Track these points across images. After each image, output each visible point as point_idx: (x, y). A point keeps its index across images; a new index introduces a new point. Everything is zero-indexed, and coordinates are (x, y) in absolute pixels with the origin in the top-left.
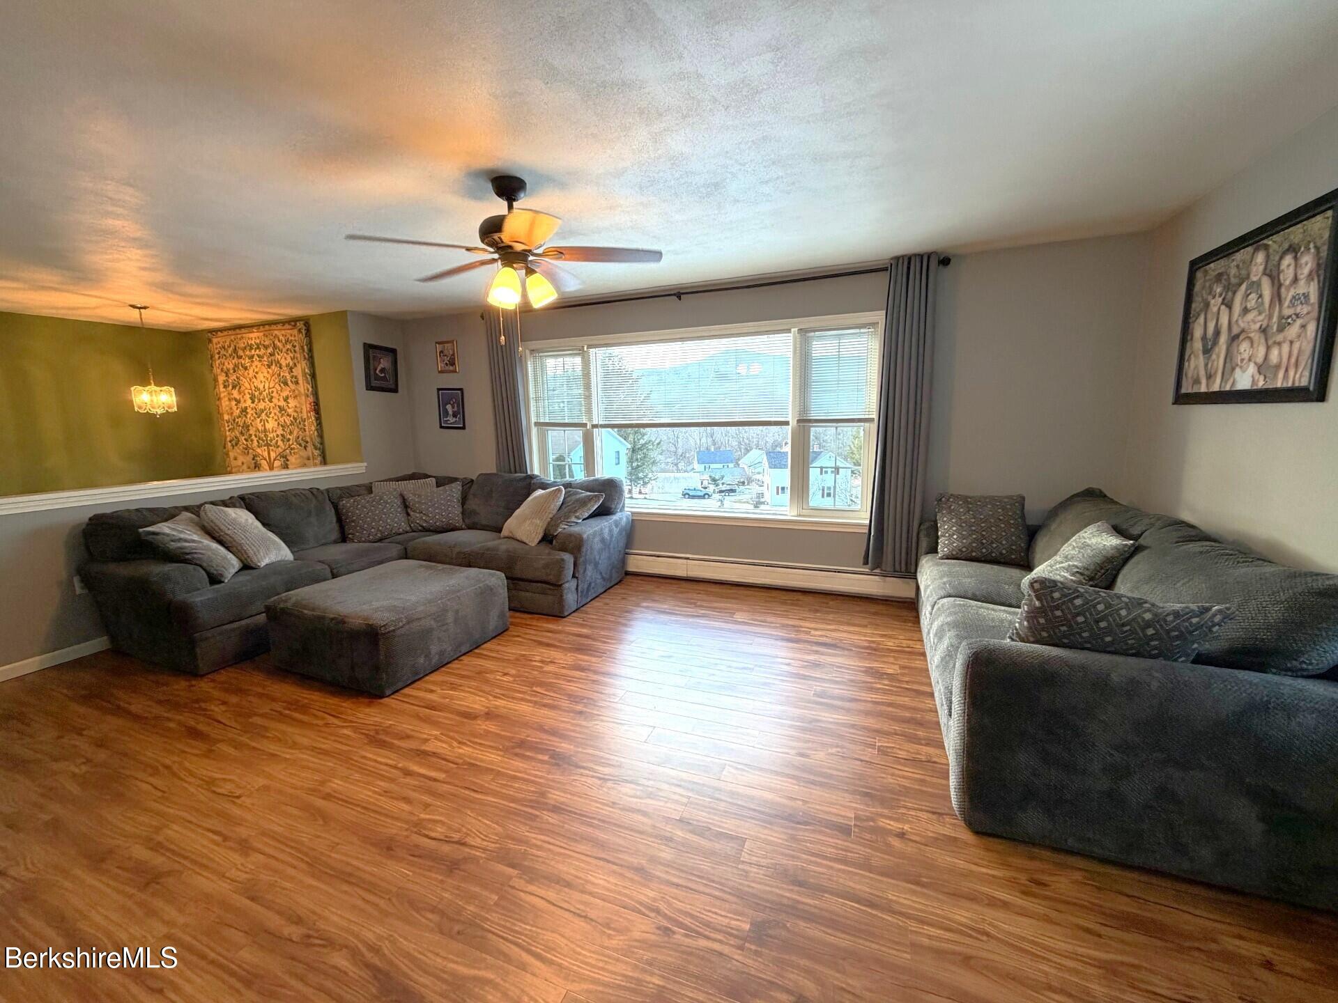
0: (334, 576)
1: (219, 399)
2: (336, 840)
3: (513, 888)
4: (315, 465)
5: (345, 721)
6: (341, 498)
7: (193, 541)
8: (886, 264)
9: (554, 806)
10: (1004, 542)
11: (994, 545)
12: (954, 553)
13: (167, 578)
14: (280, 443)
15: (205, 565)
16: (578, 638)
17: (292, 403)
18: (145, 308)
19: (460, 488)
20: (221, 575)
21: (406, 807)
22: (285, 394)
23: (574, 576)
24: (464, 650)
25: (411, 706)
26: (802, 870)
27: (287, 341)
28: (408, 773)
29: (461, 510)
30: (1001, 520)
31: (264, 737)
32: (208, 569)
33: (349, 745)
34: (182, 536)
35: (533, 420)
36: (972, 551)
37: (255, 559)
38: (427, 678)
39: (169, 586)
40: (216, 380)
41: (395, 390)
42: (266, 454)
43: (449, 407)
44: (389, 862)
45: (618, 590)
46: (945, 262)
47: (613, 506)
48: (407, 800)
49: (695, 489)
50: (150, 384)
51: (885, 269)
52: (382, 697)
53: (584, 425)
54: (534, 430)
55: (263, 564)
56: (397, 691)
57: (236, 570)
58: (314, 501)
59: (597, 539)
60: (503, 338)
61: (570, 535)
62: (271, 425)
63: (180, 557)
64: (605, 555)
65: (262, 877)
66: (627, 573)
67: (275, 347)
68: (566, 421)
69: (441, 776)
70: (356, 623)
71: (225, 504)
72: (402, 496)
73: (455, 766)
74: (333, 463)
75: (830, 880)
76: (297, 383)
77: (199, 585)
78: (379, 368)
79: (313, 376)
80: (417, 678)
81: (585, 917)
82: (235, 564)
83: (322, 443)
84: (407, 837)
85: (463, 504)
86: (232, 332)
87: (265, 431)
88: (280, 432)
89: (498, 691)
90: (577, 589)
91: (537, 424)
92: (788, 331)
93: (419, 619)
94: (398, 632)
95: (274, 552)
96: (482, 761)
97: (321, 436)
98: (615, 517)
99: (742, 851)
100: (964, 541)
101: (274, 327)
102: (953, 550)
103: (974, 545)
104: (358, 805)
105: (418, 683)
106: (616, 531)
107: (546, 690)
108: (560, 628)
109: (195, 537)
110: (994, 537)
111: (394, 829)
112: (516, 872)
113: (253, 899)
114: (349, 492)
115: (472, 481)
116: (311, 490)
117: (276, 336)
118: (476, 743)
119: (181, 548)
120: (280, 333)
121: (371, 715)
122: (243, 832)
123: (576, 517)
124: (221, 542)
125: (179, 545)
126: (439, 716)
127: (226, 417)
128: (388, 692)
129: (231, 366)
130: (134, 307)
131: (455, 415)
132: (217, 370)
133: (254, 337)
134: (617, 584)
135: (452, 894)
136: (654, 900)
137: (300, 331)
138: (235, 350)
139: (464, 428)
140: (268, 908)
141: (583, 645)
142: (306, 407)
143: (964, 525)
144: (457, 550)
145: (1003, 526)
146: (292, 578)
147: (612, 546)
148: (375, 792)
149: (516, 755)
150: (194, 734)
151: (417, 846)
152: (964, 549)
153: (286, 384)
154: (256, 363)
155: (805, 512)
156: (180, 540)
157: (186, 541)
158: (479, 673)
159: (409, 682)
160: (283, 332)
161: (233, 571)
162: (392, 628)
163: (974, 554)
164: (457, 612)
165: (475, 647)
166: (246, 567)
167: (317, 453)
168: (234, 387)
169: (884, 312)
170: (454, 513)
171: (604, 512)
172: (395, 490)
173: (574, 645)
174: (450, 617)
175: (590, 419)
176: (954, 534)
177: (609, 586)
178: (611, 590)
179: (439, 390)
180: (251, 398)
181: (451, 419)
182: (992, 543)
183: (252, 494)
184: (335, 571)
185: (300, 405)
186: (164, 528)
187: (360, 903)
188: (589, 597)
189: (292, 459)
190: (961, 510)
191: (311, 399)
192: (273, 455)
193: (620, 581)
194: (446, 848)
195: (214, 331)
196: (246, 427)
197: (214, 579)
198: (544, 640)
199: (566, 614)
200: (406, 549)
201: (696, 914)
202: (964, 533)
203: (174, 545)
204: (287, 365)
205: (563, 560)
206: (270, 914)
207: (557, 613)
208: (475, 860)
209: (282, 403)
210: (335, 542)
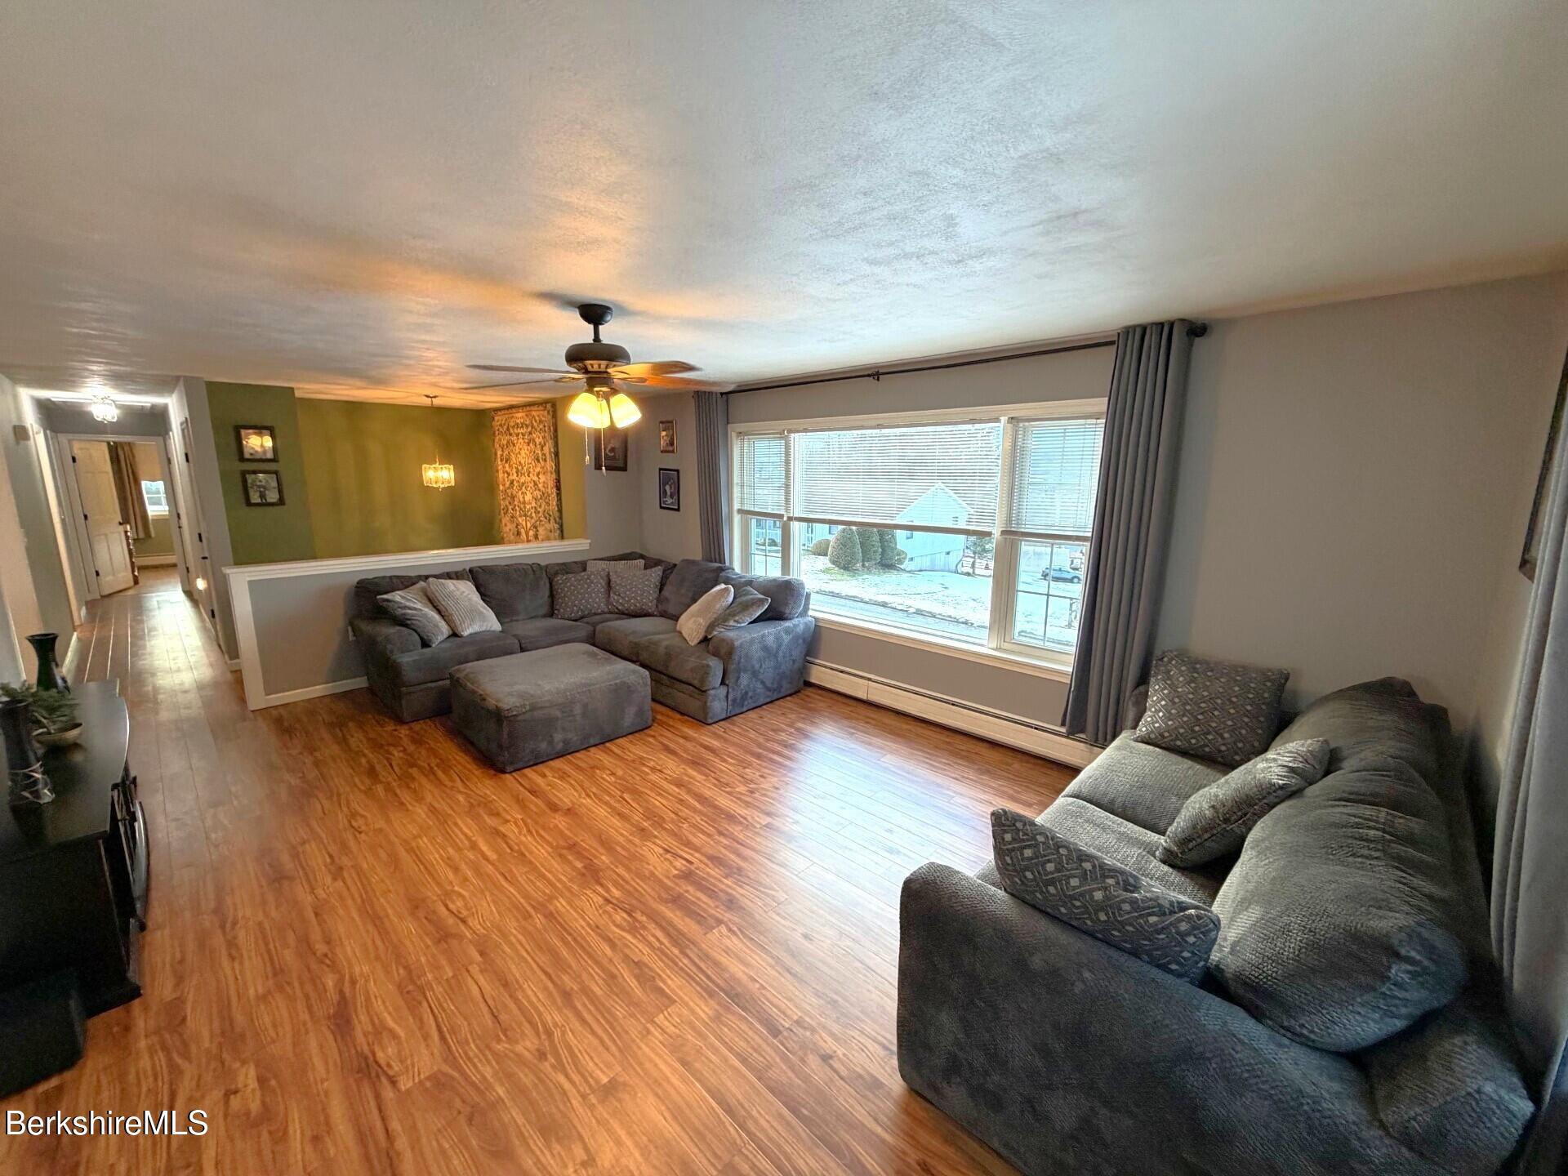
0: (523, 650)
1: (497, 471)
2: (391, 888)
3: (468, 971)
4: (555, 539)
5: (466, 786)
6: (556, 574)
7: (415, 609)
8: (1113, 336)
9: (551, 914)
10: (1226, 735)
11: (1210, 737)
12: (1153, 736)
13: (388, 639)
14: (534, 515)
15: (419, 630)
16: (703, 750)
17: (542, 478)
18: (435, 397)
19: (660, 573)
20: (430, 640)
21: (451, 876)
22: (538, 469)
23: (723, 683)
24: (592, 741)
25: (518, 786)
26: (698, 1051)
27: (541, 421)
28: (474, 846)
29: (656, 595)
30: (1231, 702)
31: (409, 787)
32: (422, 634)
33: (453, 810)
34: (408, 604)
35: (736, 506)
36: (1177, 739)
37: (460, 629)
38: (551, 762)
39: (389, 647)
40: (496, 454)
41: (624, 469)
42: (524, 523)
43: (667, 488)
44: (409, 918)
45: (788, 703)
46: (1196, 329)
47: (787, 611)
48: (456, 870)
49: (1060, 570)
50: (435, 463)
51: (1112, 343)
52: (504, 772)
53: (781, 516)
54: (737, 518)
55: (466, 633)
56: (519, 770)
57: (445, 636)
58: (532, 576)
59: (756, 646)
60: (588, 457)
61: (723, 640)
62: (528, 497)
63: (402, 622)
64: (769, 664)
65: (332, 900)
66: (808, 684)
67: (533, 427)
68: (769, 511)
69: (493, 856)
70: (491, 703)
71: (449, 576)
72: (608, 575)
73: (509, 851)
74: (568, 538)
75: (714, 1072)
76: (545, 460)
77: (412, 648)
78: (609, 448)
79: (557, 454)
80: (538, 761)
81: (495, 1017)
82: (445, 630)
83: (561, 518)
84: (434, 902)
85: (661, 590)
86: (506, 412)
87: (524, 503)
88: (534, 505)
89: (594, 790)
90: (727, 697)
91: (740, 511)
92: (997, 420)
93: (542, 708)
94: (519, 718)
95: (478, 624)
96: (531, 853)
97: (560, 511)
98: (787, 624)
99: (662, 1012)
100: (1170, 723)
101: (532, 408)
102: (1152, 732)
103: (1182, 731)
104: (423, 864)
105: (541, 765)
106: (786, 639)
107: (633, 800)
108: (696, 735)
109: (419, 606)
110: (1214, 725)
111: (432, 892)
112: (480, 959)
113: (316, 914)
114: (566, 568)
115: (675, 565)
116: (531, 566)
117: (534, 417)
118: (541, 836)
119: (404, 614)
120: (536, 413)
121: (486, 787)
122: (346, 861)
123: (735, 621)
124: (439, 612)
125: (404, 611)
126: (532, 802)
127: (501, 488)
128: (509, 769)
129: (505, 442)
130: (428, 396)
131: (672, 497)
132: (497, 446)
133: (520, 416)
134: (790, 695)
135: (428, 960)
136: (556, 1025)
137: (548, 412)
138: (508, 429)
139: (678, 510)
140: (320, 925)
141: (702, 758)
142: (551, 484)
143: (1177, 700)
144: (631, 638)
145: (1232, 711)
146: (486, 648)
147: (781, 654)
148: (441, 856)
149: (561, 855)
150: (372, 773)
151: (434, 912)
152: (1166, 734)
153: (538, 461)
154: (521, 440)
155: (1006, 646)
156: (406, 607)
157: (410, 608)
158: (593, 767)
159: (531, 763)
160: (538, 413)
161: (440, 638)
162: (514, 713)
163: (1179, 743)
164: (585, 706)
165: (606, 739)
166: (454, 635)
167: (557, 526)
168: (506, 462)
169: (1107, 399)
170: (648, 600)
171: (774, 615)
172: (604, 570)
173: (693, 756)
174: (578, 710)
175: (787, 510)
176: (1160, 711)
177: (775, 697)
178: (777, 702)
179: (660, 469)
180: (517, 473)
181: (670, 501)
182: (1209, 733)
183: (480, 567)
184: (523, 646)
185: (547, 480)
186: (397, 596)
187: (369, 943)
188: (739, 708)
189: (541, 531)
190: (1181, 679)
191: (554, 476)
192: (529, 525)
193: (797, 692)
194: (451, 921)
195: (497, 410)
196: (513, 497)
197: (425, 644)
198: (672, 745)
199: (710, 721)
200: (594, 631)
201: (576, 1051)
202: (1173, 711)
203: (400, 612)
204: (540, 443)
205: (708, 666)
206: (317, 928)
207: (702, 719)
208: (460, 937)
209: (536, 478)
210: (545, 616)
